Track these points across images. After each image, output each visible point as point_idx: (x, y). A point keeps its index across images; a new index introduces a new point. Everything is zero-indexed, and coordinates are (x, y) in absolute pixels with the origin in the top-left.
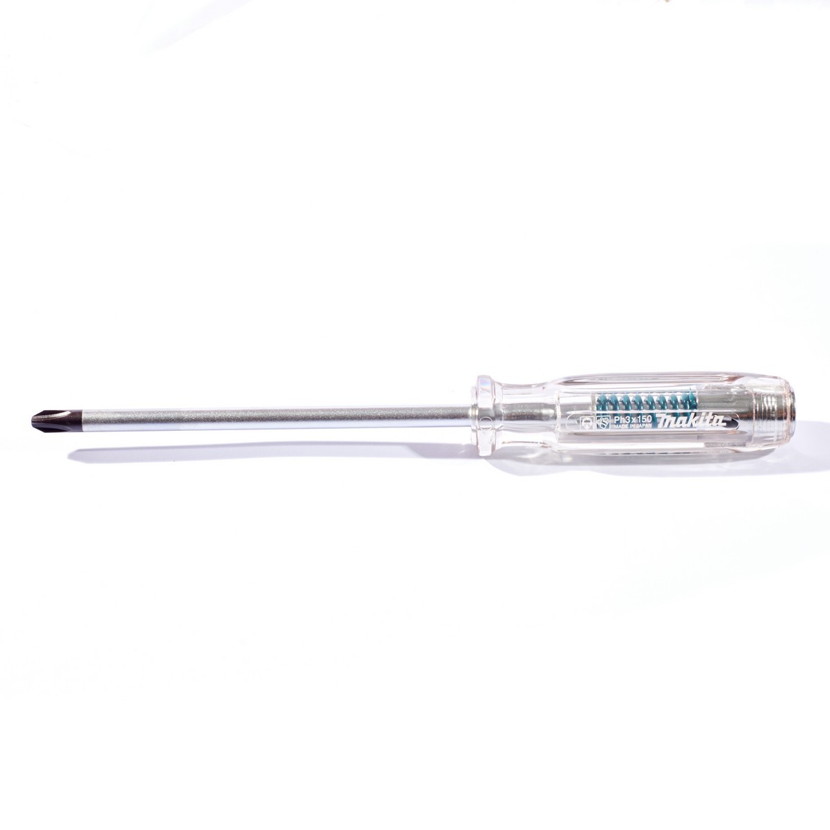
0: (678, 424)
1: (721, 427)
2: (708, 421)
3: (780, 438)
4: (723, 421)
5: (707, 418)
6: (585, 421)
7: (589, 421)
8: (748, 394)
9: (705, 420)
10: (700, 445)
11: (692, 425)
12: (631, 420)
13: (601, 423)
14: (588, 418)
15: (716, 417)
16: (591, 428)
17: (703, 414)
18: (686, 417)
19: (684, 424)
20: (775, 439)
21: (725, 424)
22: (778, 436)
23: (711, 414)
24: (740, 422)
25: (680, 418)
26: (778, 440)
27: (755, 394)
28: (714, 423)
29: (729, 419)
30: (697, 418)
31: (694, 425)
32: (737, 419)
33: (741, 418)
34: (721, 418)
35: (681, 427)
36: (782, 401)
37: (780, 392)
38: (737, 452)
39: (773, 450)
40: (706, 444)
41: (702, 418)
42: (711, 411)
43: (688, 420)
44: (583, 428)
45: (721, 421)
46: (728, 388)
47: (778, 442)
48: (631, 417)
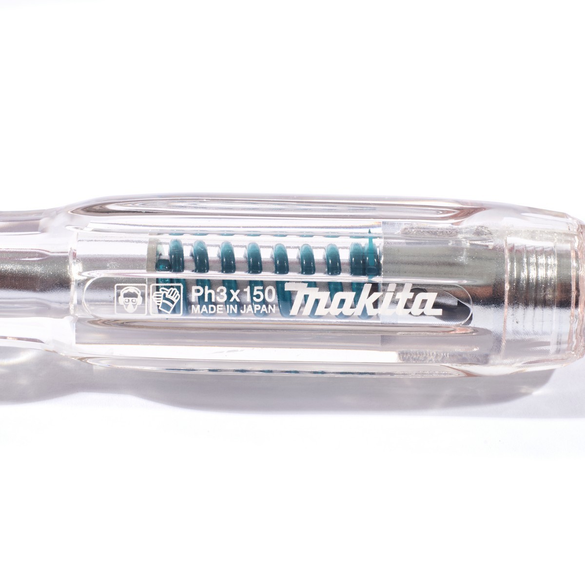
0: (334, 310)
1: (432, 317)
2: (402, 303)
3: (565, 346)
4: (436, 306)
5: (399, 295)
6: (126, 295)
7: (134, 295)
8: (494, 249)
9: (395, 302)
10: (388, 357)
11: (365, 310)
12: (230, 295)
13: (162, 300)
14: (131, 288)
15: (421, 296)
16: (140, 310)
17: (392, 287)
18: (354, 293)
19: (346, 310)
20: (552, 348)
21: (439, 312)
22: (559, 343)
23: (408, 287)
24: (476, 310)
25: (339, 296)
26: (558, 351)
27: (511, 250)
28: (415, 308)
29: (452, 302)
30: (376, 296)
31: (371, 311)
32: (468, 301)
33: (477, 300)
34: (431, 297)
35: (341, 315)
36: (569, 267)
37: (567, 246)
38: (469, 374)
39: (548, 374)
40: (402, 355)
41: (388, 297)
42: (410, 281)
43: (356, 300)
44: (121, 309)
45: (430, 304)
46: (451, 233)
47: (559, 356)
48: (229, 288)
